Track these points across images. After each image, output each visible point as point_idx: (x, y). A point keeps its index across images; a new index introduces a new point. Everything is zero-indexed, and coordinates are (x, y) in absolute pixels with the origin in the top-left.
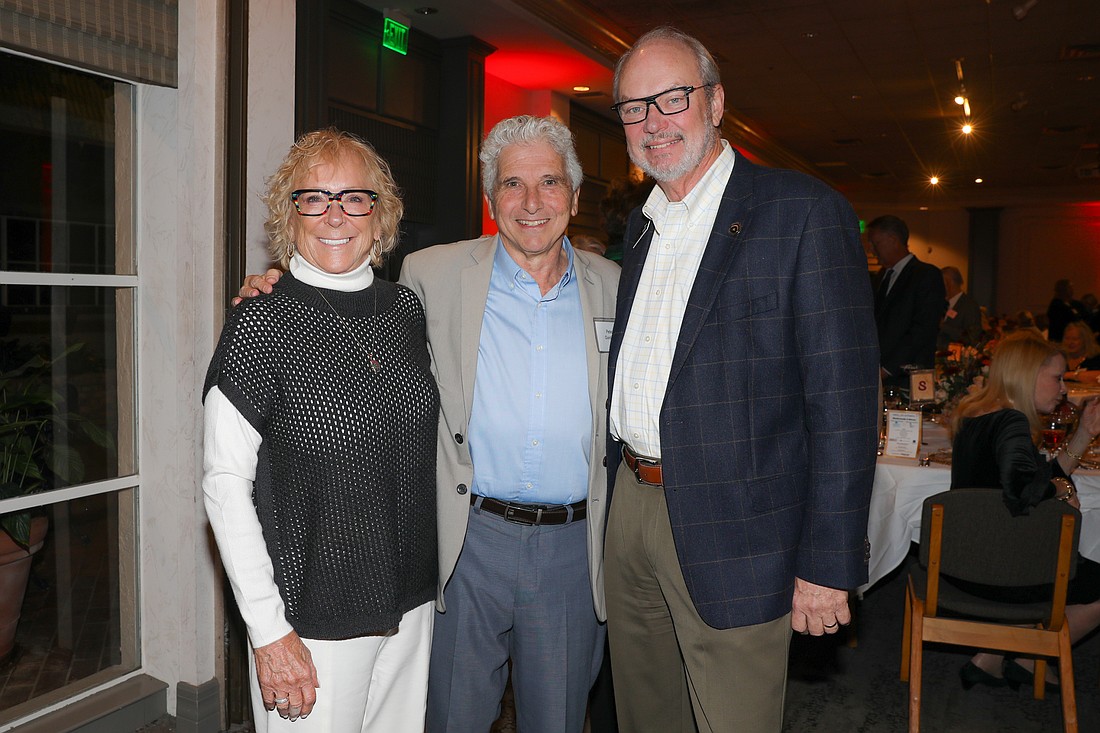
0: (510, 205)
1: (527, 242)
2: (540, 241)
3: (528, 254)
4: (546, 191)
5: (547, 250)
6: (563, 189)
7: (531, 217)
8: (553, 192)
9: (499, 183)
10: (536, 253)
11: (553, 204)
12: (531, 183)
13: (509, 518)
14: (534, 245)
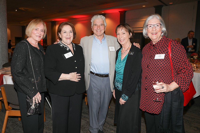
0: (95, 28)
1: (98, 34)
2: (100, 34)
3: (98, 36)
4: (101, 26)
5: (101, 36)
6: (104, 26)
7: (98, 30)
8: (102, 26)
9: (94, 25)
10: (99, 36)
11: (102, 28)
12: (99, 25)
13: (99, 76)
14: (99, 35)
